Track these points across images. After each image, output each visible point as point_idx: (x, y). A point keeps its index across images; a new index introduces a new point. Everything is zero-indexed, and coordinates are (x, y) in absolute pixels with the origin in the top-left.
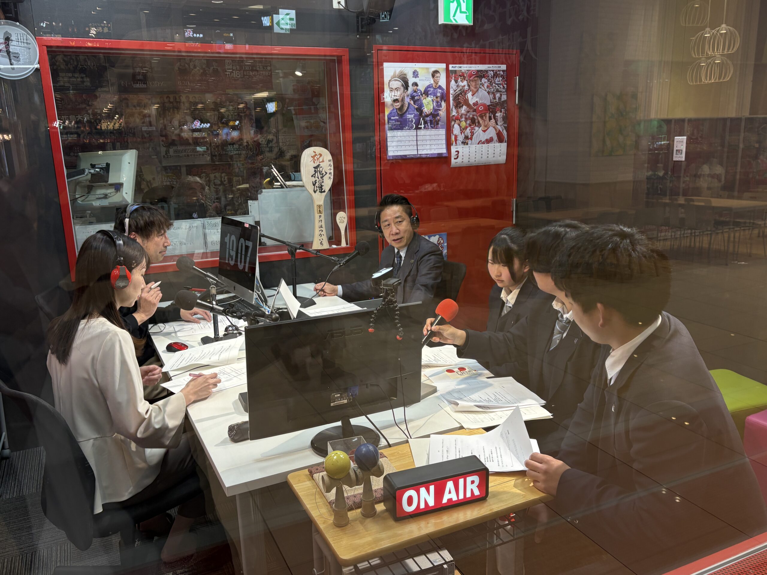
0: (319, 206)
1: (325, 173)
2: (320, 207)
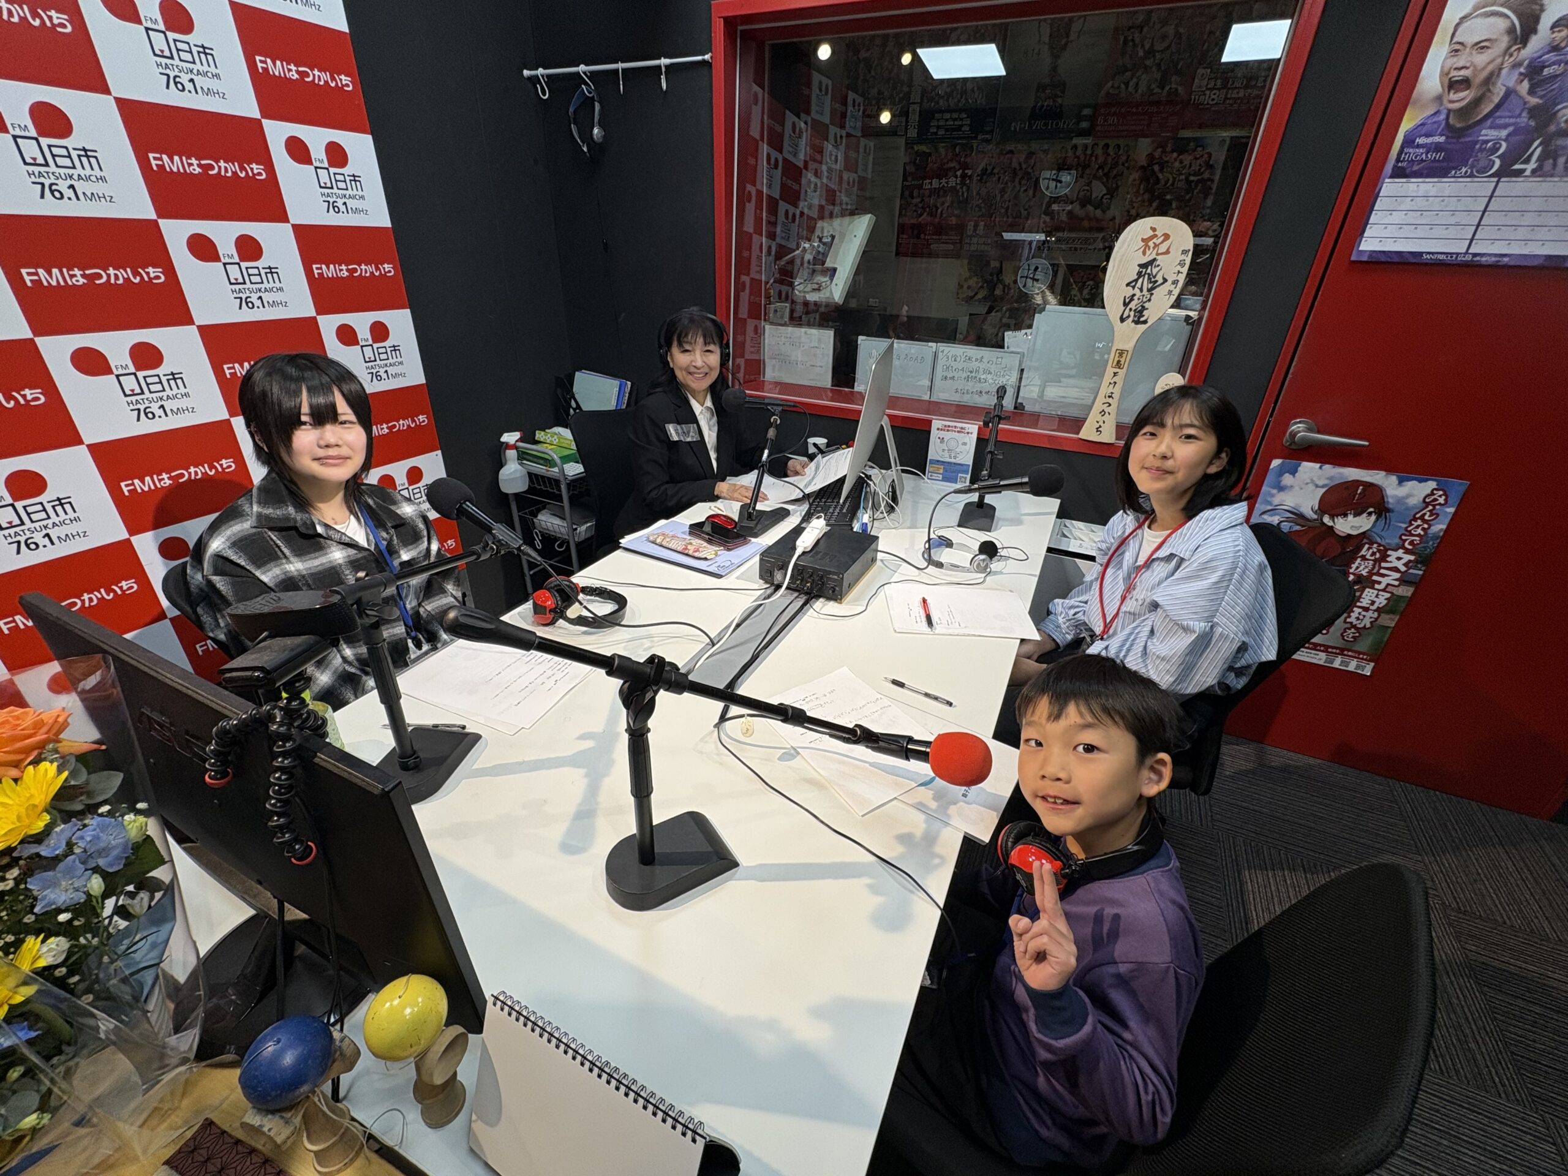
0: (1121, 353)
1: (1160, 281)
2: (1121, 355)
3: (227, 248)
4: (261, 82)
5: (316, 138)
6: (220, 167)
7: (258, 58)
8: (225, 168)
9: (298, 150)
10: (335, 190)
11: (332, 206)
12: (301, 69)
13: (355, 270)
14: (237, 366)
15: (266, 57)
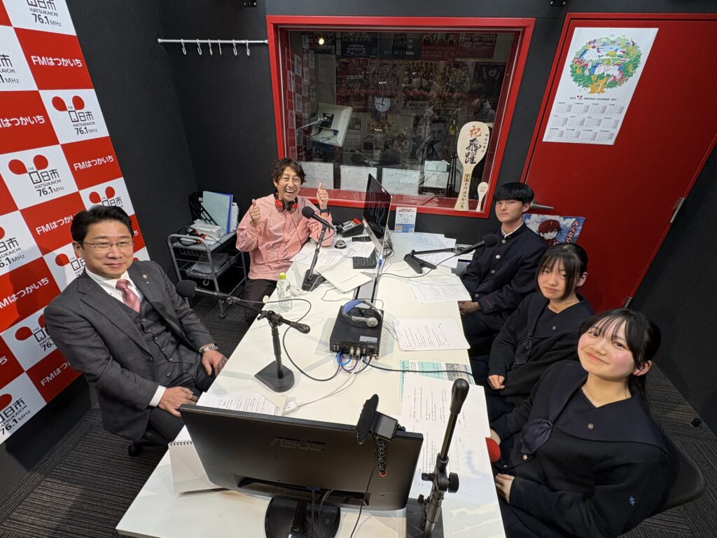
1: (479, 147)
3: (29, 164)
4: (36, 70)
5: (67, 95)
6: (20, 121)
7: (33, 57)
8: (23, 121)
9: (59, 104)
10: (80, 122)
11: (80, 131)
12: (55, 59)
13: (94, 162)
14: (43, 227)
15: (36, 55)
